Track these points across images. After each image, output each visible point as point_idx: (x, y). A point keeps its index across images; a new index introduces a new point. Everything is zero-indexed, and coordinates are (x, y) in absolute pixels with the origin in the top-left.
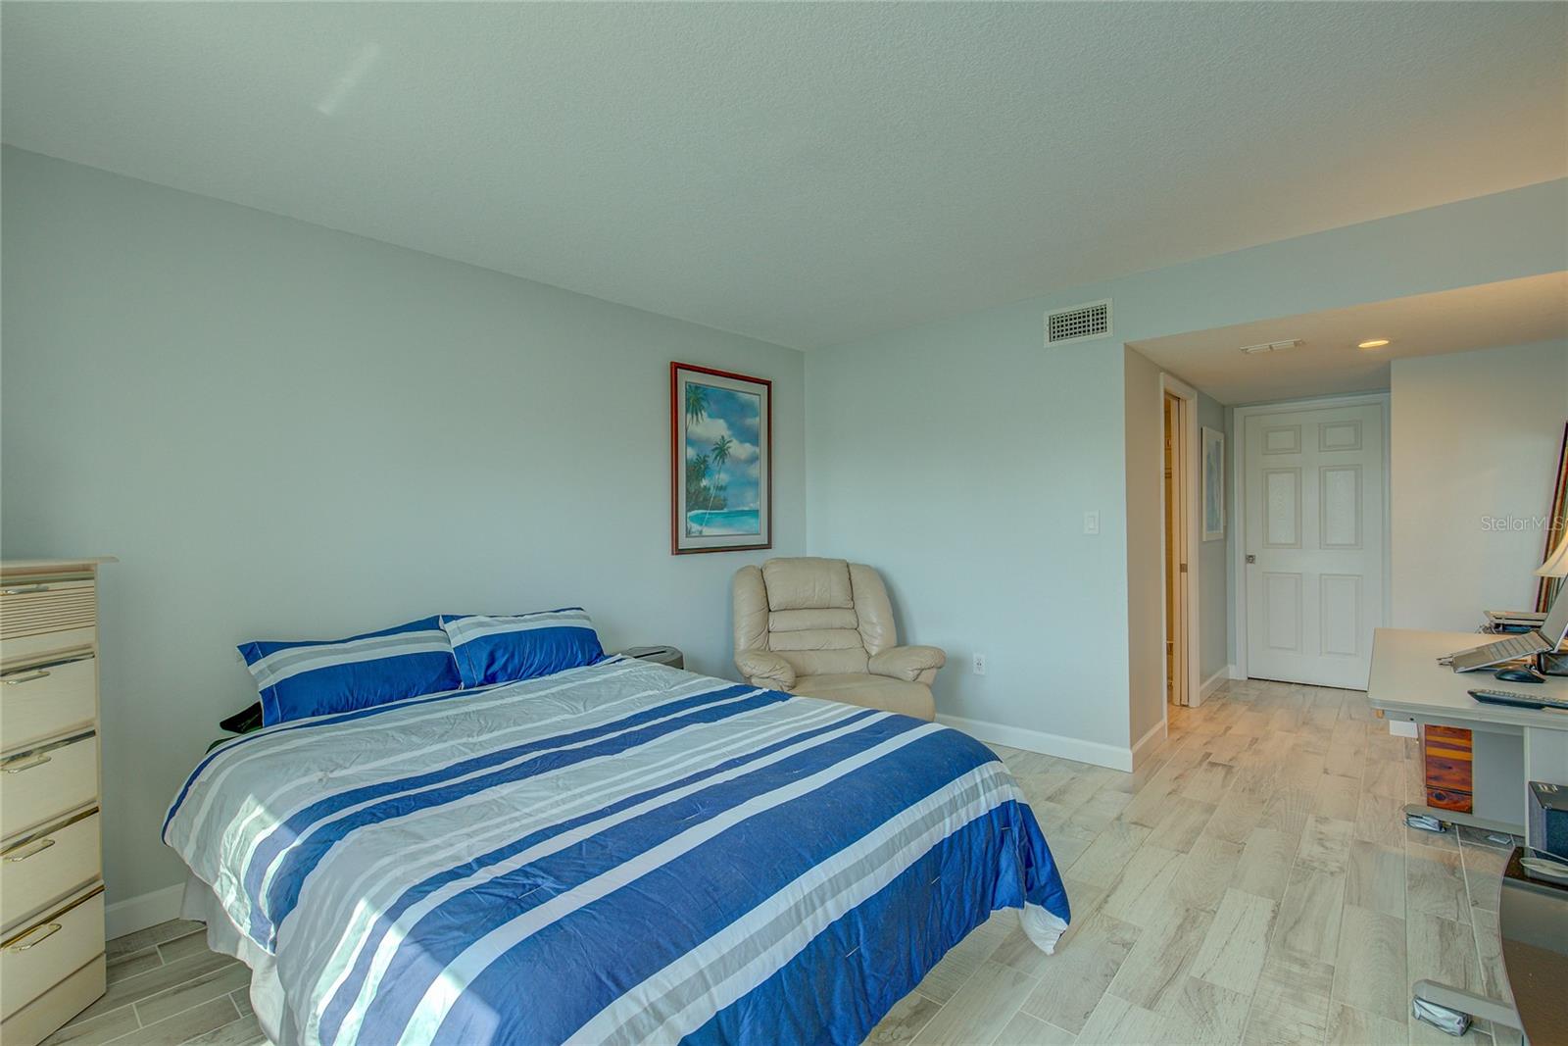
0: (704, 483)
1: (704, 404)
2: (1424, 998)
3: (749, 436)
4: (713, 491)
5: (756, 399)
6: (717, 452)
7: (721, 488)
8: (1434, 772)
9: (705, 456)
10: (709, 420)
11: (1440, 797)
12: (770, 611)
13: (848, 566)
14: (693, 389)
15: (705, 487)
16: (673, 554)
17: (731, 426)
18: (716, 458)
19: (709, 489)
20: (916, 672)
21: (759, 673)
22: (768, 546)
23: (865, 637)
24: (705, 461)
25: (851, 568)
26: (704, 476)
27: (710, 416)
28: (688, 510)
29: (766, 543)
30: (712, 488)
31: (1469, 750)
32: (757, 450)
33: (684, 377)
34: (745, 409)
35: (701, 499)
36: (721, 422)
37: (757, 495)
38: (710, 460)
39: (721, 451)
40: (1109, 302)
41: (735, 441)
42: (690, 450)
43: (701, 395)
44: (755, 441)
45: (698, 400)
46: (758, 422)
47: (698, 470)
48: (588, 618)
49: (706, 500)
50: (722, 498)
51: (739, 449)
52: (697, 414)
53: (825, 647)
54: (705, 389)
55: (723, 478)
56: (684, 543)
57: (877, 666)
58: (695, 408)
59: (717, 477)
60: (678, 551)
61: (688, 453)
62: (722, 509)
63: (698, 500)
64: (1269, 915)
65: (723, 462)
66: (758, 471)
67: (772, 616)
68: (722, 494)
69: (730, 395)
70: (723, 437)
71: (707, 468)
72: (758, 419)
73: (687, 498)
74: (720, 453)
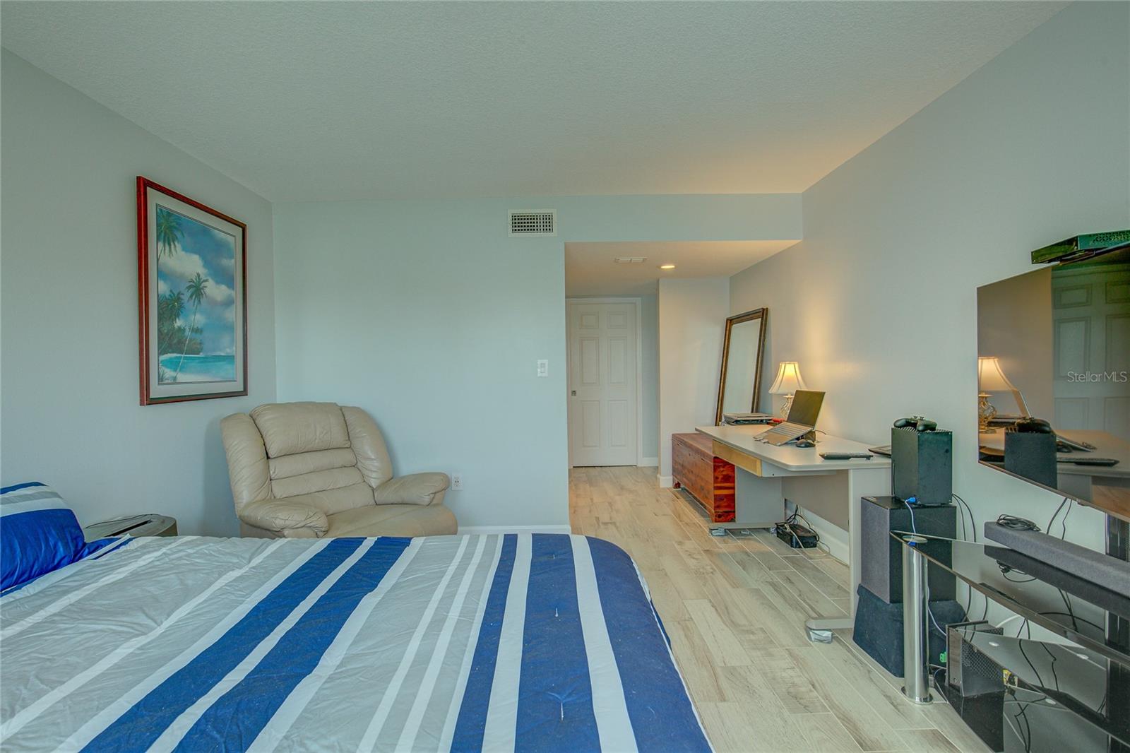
0: (179, 323)
1: (178, 234)
2: (814, 628)
3: (223, 277)
4: (188, 333)
5: (230, 239)
6: (192, 290)
7: (197, 331)
8: (718, 503)
9: (179, 294)
10: (183, 253)
11: (720, 516)
12: (268, 458)
13: (341, 410)
14: (165, 214)
15: (179, 328)
16: (142, 404)
17: (207, 264)
18: (191, 296)
19: (184, 330)
20: (432, 496)
21: (293, 523)
22: (244, 393)
23: (365, 472)
24: (179, 299)
25: (343, 410)
26: (178, 316)
27: (184, 249)
28: (159, 354)
29: (242, 390)
30: (187, 330)
31: (733, 488)
32: (233, 293)
33: (154, 197)
34: (220, 248)
35: (175, 341)
36: (196, 258)
37: (233, 341)
38: (185, 297)
39: (197, 289)
40: (554, 212)
41: (210, 280)
42: (162, 284)
43: (174, 224)
44: (231, 284)
45: (170, 228)
46: (234, 264)
47: (171, 308)
48: (56, 495)
49: (181, 342)
50: (198, 341)
51: (215, 290)
52: (170, 245)
53: (330, 488)
54: (179, 218)
55: (199, 319)
56: (156, 391)
57: (382, 496)
58: (168, 236)
59: (191, 319)
60: (147, 399)
61: (159, 288)
62: (198, 354)
63: (171, 342)
64: (713, 609)
65: (199, 301)
66: (234, 315)
67: (272, 462)
68: (198, 337)
69: (205, 230)
70: (198, 275)
71: (181, 306)
72: (233, 261)
73: (159, 338)
74: (195, 291)
